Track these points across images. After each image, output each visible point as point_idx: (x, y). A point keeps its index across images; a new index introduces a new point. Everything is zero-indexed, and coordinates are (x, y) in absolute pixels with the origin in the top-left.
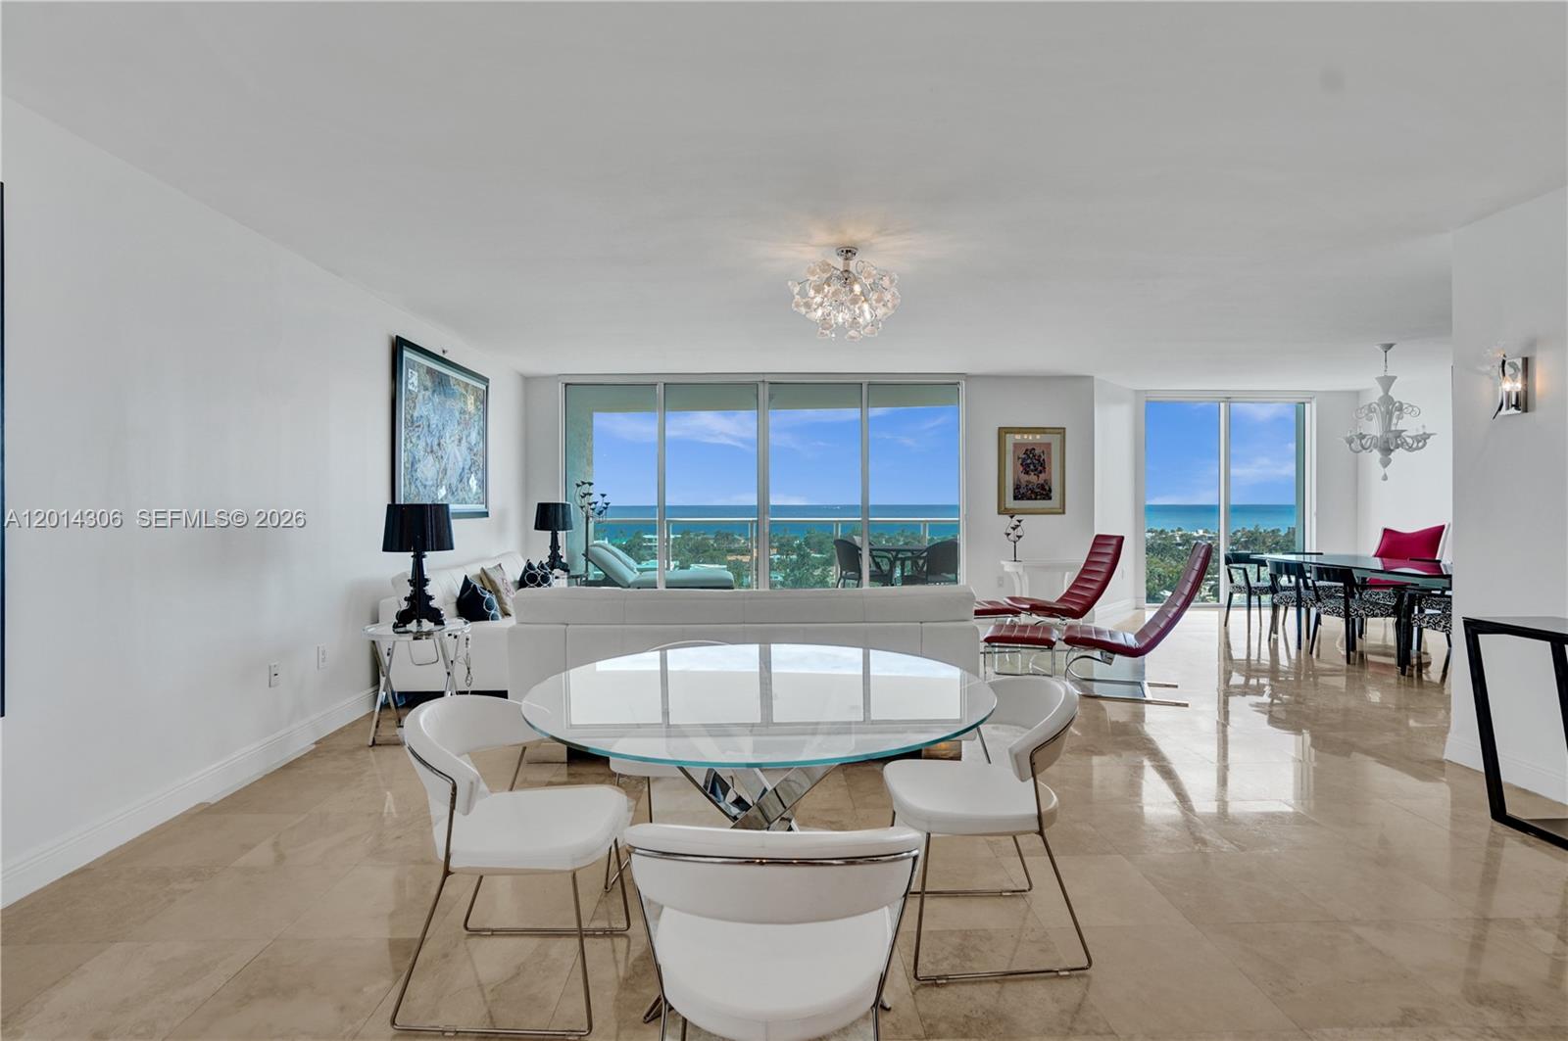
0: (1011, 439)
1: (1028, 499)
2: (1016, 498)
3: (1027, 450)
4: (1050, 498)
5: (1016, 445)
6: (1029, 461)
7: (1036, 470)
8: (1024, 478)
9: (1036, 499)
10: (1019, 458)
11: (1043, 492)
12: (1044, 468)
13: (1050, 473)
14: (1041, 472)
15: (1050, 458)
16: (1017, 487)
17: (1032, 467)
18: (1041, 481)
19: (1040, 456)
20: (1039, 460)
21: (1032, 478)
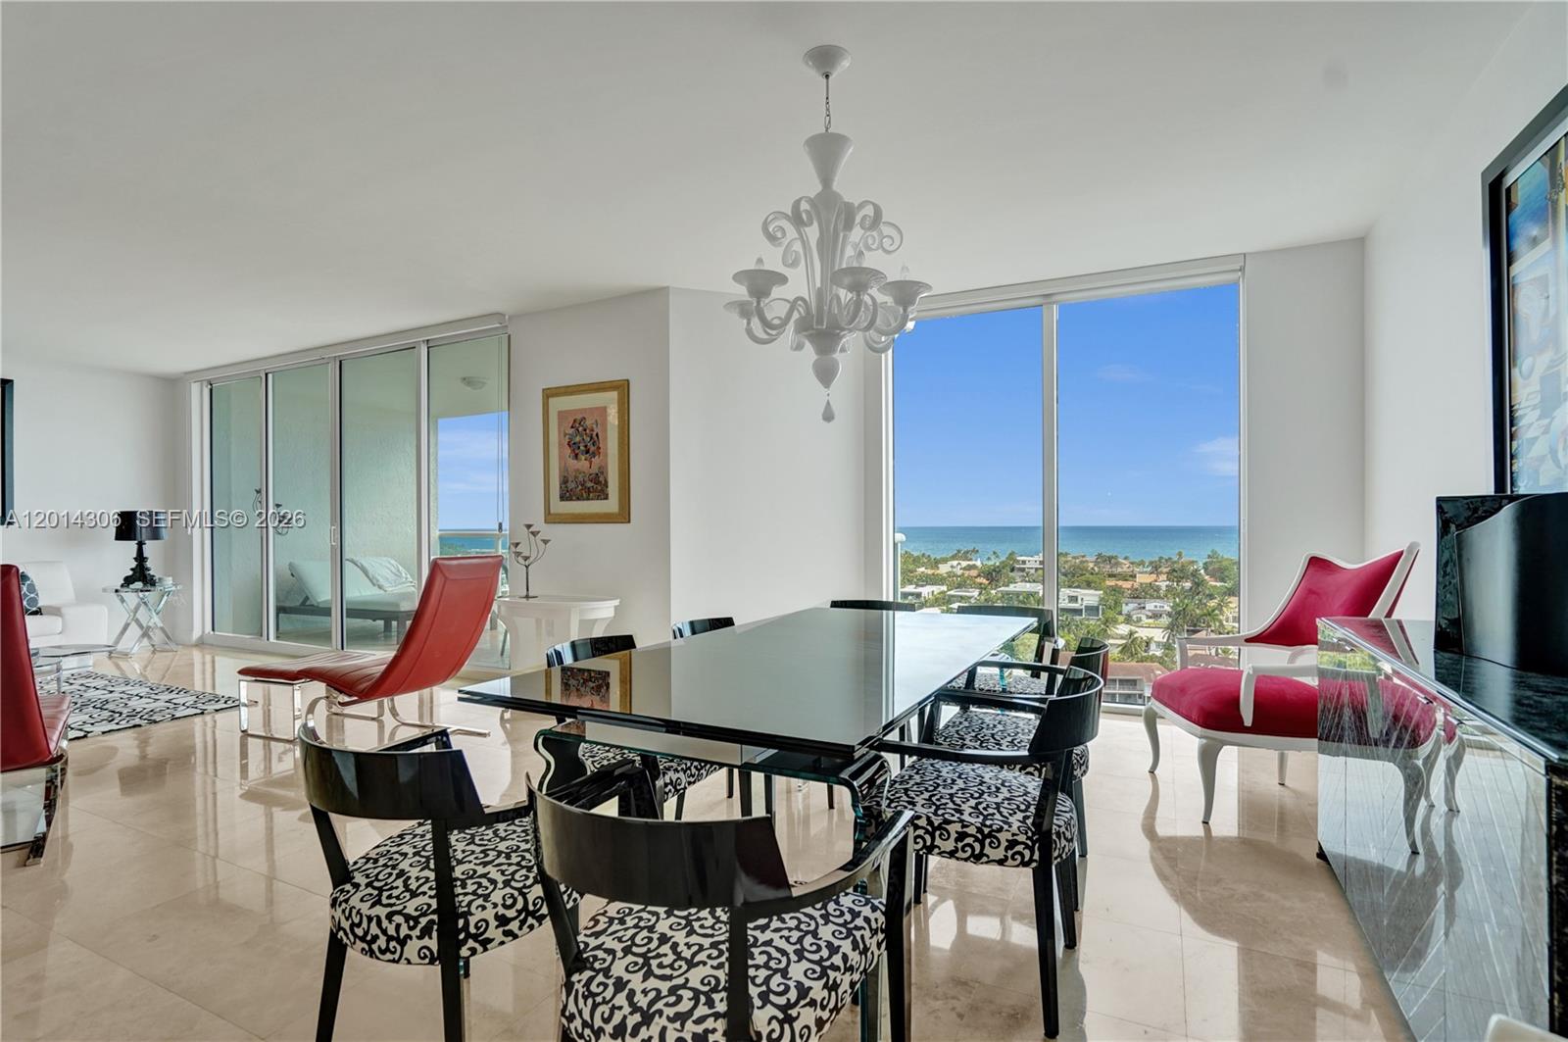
0: (559, 404)
1: (578, 499)
2: (562, 498)
3: (575, 421)
4: (606, 498)
5: (562, 415)
6: (578, 439)
7: (587, 452)
8: (572, 462)
9: (588, 499)
10: (565, 435)
11: (595, 487)
12: (599, 448)
13: (606, 455)
14: (594, 455)
15: (605, 430)
16: (564, 481)
17: (582, 448)
18: (595, 470)
19: (593, 430)
20: (591, 438)
21: (582, 464)
